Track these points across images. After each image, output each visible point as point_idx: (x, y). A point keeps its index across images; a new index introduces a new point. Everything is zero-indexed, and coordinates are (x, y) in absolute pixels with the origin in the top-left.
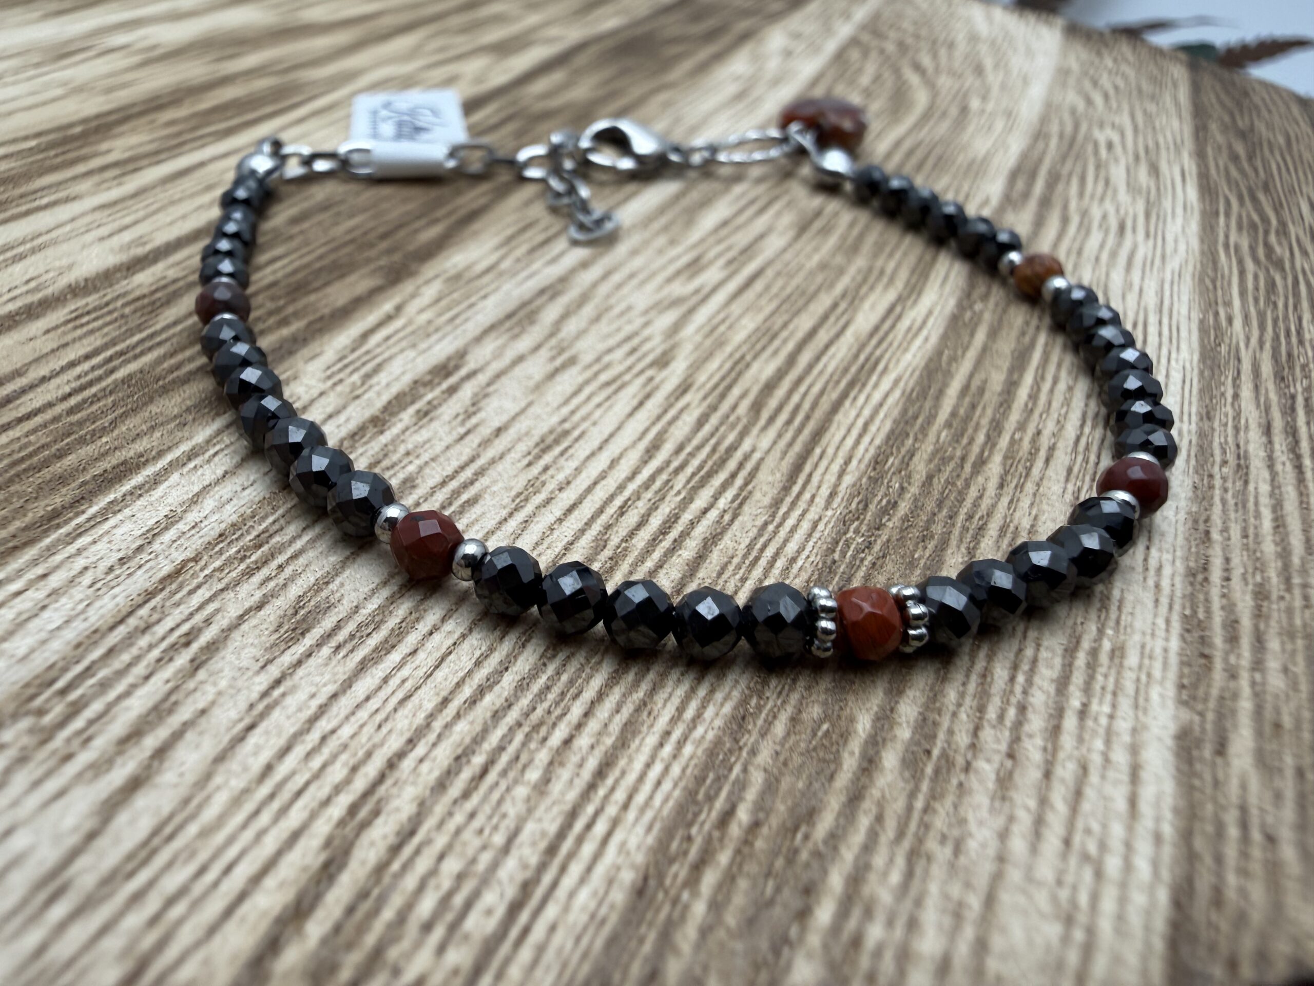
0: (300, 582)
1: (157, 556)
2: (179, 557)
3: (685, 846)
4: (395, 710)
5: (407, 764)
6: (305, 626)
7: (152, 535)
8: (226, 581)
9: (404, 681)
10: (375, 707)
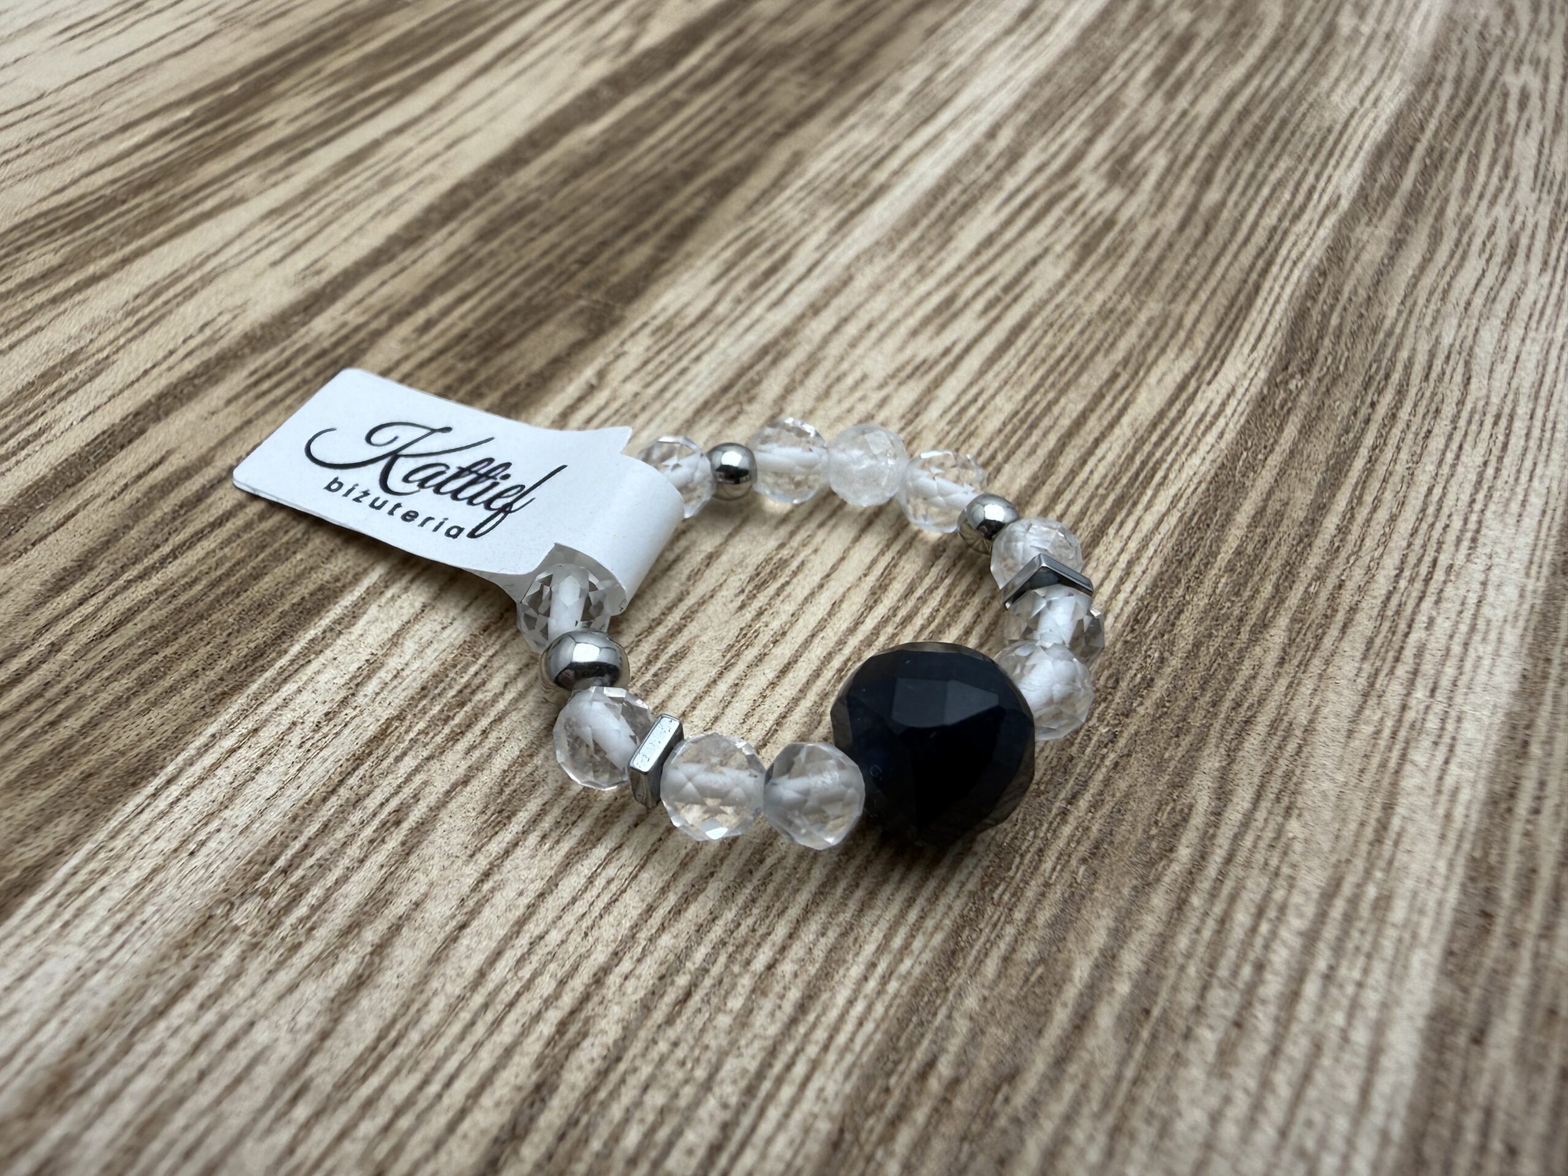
0: (504, 752)
1: (361, 712)
2: (385, 714)
3: (883, 1097)
4: (602, 915)
5: (613, 980)
6: (510, 808)
7: (356, 683)
8: (430, 747)
10: (581, 911)
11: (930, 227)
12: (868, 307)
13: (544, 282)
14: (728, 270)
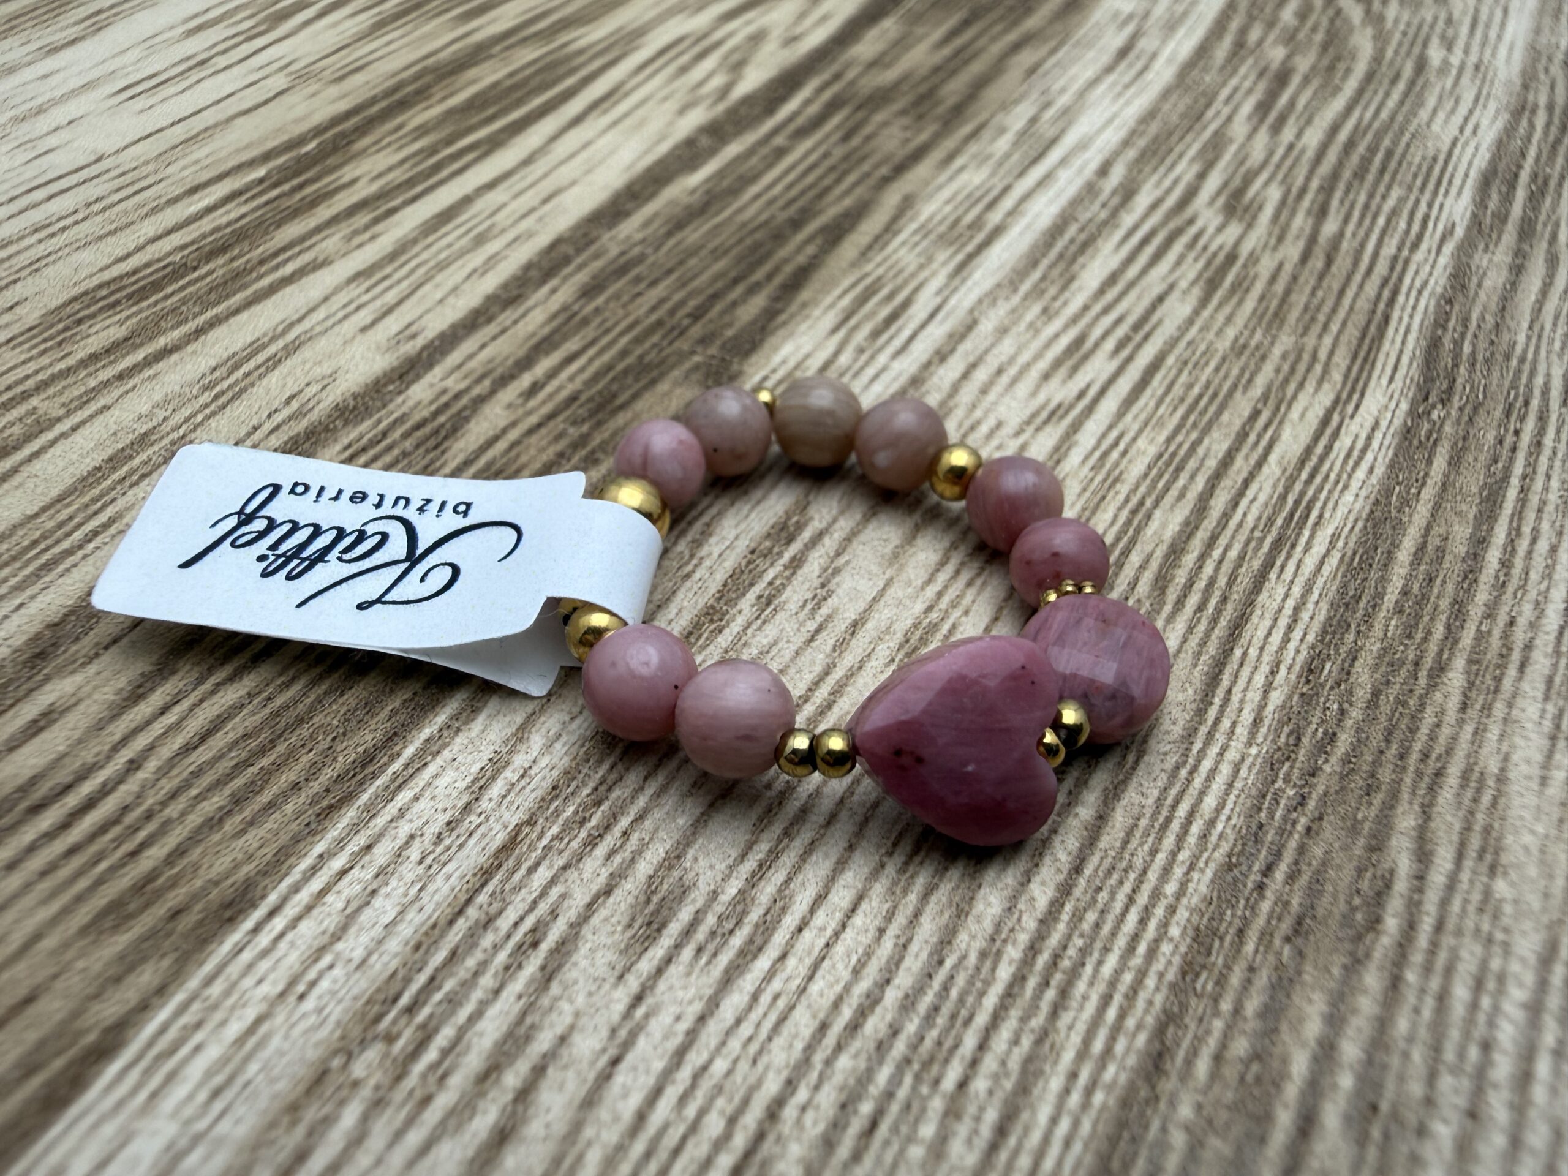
0: (648, 855)
1: (487, 819)
2: (513, 820)
4: (770, 1039)
6: (660, 919)
7: (479, 786)
8: (566, 854)
9: (776, 997)
10: (748, 1034)
11: (1052, 266)
12: (995, 351)
13: (655, 339)
14: (846, 319)
